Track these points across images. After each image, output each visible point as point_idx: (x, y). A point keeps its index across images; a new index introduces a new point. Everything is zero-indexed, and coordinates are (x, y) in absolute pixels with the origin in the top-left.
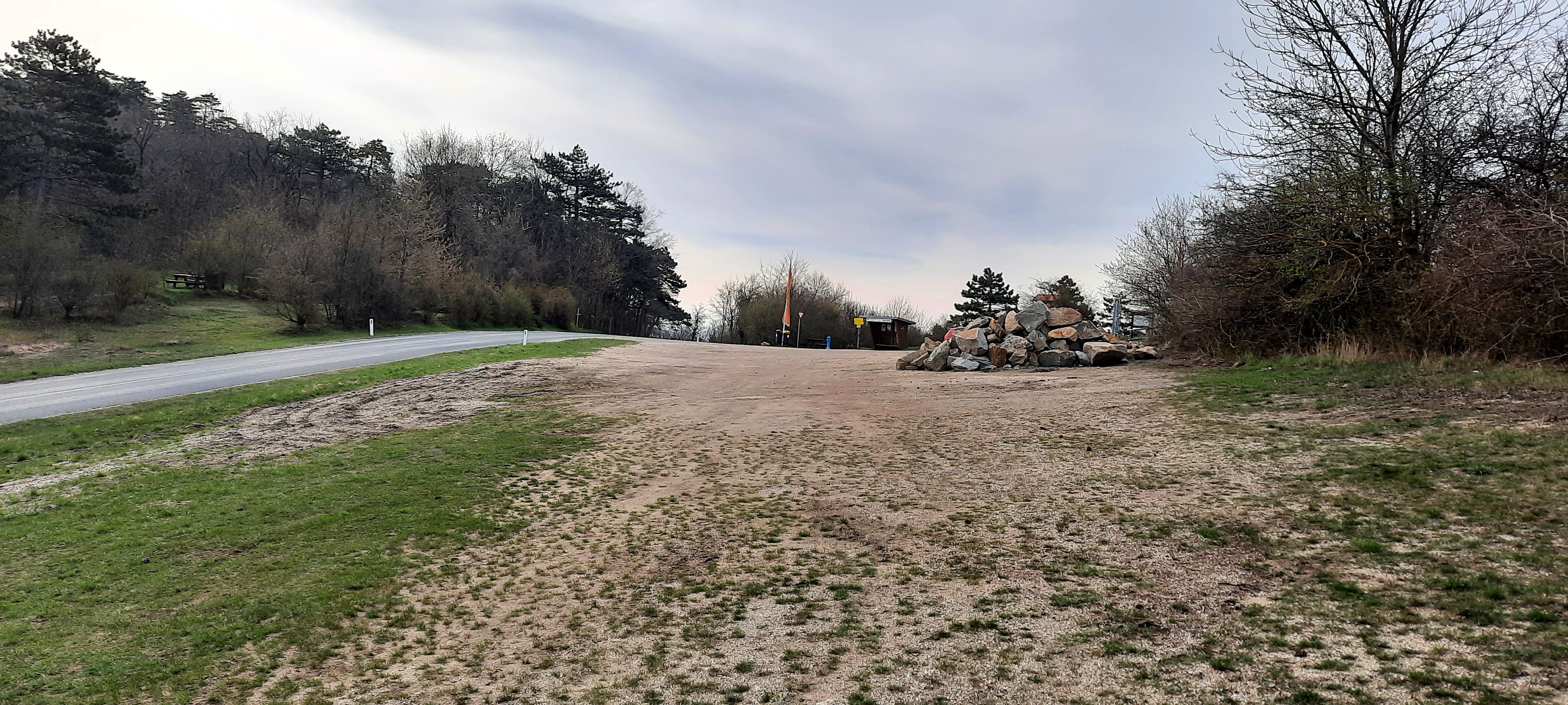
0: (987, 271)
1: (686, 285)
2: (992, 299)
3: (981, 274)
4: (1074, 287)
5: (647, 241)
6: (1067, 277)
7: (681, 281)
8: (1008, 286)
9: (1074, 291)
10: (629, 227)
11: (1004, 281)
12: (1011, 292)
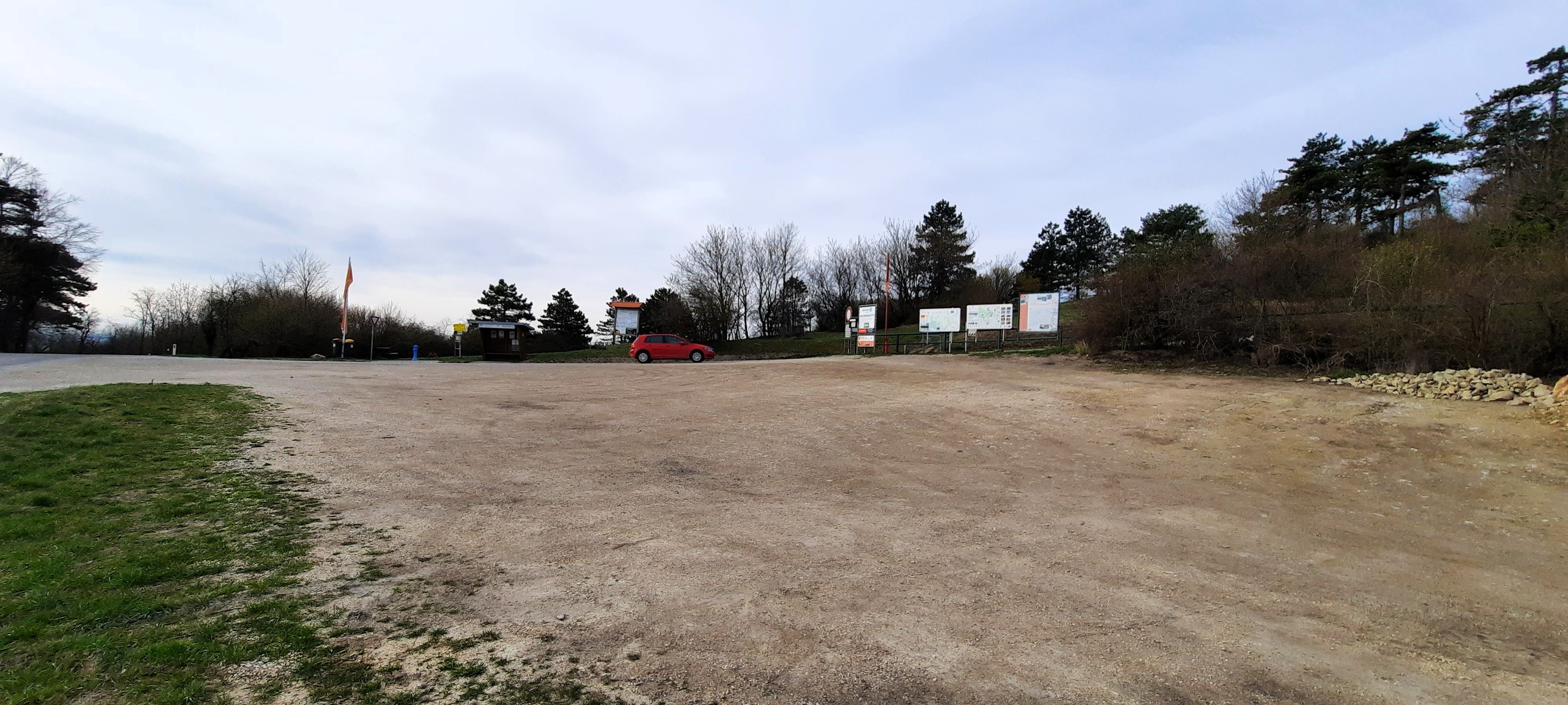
0: (502, 282)
1: (95, 288)
2: (508, 306)
3: (496, 284)
4: (569, 298)
5: (44, 233)
6: (564, 290)
7: (89, 284)
8: (522, 295)
9: (568, 300)
10: (14, 214)
11: (517, 291)
12: (525, 300)
